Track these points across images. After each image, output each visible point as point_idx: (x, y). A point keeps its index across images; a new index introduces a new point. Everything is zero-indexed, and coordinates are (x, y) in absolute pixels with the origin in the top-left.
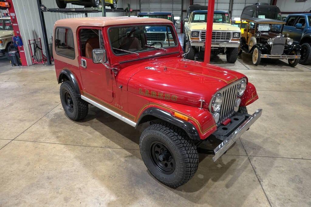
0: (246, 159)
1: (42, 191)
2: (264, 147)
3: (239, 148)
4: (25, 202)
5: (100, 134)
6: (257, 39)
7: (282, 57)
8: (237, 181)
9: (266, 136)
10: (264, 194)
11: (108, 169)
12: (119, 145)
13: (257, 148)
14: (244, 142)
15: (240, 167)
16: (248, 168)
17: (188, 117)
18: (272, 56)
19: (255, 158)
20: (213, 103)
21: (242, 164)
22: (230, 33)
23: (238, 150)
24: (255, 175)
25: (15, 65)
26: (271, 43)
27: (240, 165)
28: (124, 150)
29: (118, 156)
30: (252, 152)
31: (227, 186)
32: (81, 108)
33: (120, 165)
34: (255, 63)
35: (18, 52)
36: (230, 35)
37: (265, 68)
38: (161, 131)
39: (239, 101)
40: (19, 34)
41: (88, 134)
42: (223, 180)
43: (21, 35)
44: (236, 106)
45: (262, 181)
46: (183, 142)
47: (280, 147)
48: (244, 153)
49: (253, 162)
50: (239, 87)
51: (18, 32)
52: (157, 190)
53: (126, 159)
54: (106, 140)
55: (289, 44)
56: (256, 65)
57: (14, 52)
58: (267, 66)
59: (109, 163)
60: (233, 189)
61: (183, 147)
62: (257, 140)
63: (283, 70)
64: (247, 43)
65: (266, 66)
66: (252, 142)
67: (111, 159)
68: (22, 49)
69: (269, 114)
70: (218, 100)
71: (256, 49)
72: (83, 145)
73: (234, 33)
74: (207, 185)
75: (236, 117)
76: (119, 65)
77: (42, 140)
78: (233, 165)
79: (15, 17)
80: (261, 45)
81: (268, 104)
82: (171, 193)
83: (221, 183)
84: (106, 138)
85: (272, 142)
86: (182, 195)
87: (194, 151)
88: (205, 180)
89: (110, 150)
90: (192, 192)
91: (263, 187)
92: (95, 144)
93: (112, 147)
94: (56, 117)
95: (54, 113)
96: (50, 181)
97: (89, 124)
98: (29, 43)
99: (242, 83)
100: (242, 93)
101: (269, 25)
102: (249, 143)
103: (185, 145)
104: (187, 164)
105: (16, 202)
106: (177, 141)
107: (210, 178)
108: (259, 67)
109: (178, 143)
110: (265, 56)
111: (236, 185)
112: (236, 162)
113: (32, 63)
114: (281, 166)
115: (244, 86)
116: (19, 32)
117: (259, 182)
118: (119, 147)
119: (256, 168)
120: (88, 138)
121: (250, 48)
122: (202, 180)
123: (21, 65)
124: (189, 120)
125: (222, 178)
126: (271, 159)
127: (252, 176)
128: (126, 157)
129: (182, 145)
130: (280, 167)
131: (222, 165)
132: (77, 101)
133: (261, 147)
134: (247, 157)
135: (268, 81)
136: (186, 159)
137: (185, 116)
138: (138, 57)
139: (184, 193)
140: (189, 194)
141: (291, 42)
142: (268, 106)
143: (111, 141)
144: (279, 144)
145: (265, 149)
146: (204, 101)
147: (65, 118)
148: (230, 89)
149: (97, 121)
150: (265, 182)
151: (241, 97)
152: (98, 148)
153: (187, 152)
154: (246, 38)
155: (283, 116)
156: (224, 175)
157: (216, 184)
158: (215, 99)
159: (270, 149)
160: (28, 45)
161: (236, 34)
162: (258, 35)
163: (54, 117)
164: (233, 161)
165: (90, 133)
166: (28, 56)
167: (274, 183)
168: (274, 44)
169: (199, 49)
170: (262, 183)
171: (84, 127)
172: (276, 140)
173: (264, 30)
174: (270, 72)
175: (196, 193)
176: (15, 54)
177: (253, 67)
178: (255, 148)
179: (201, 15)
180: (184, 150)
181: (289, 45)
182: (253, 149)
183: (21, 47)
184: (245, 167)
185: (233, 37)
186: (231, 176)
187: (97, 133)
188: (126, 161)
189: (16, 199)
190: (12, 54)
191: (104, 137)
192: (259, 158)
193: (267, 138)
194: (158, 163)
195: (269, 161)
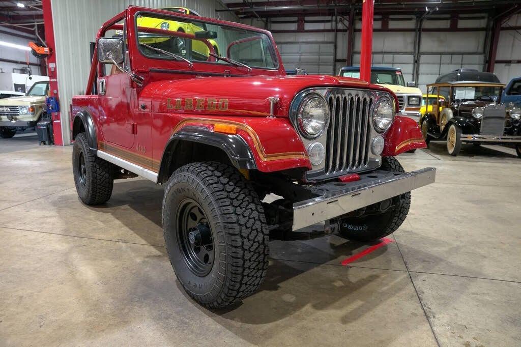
0: (405, 275)
2: (450, 260)
3: (392, 258)
5: (122, 224)
6: (455, 114)
7: (502, 139)
8: (372, 313)
9: (457, 243)
10: (434, 341)
12: (146, 240)
13: (430, 261)
14: (406, 250)
15: (385, 288)
16: (403, 292)
17: (236, 126)
18: (483, 138)
19: (424, 276)
21: (392, 284)
22: (402, 97)
23: (389, 261)
24: (419, 305)
25: (45, 144)
26: (479, 116)
27: (387, 284)
29: (133, 254)
30: (419, 267)
31: (345, 320)
33: (127, 268)
34: (451, 151)
35: (52, 123)
36: (402, 101)
40: (57, 94)
41: (100, 223)
42: (340, 308)
43: (59, 96)
44: (373, 151)
45: (434, 317)
48: (403, 267)
49: (418, 283)
51: (55, 92)
53: (147, 259)
54: (128, 232)
55: (514, 116)
56: (454, 155)
57: (46, 123)
59: (109, 263)
60: (354, 326)
62: (435, 249)
64: (438, 123)
68: (58, 118)
71: (453, 126)
72: (80, 235)
73: (409, 97)
74: (297, 313)
75: (374, 175)
78: (373, 284)
79: (55, 69)
80: (462, 119)
81: (468, 201)
83: (333, 313)
84: (128, 230)
85: (468, 253)
86: (230, 327)
88: (298, 306)
89: (123, 245)
90: (257, 324)
91: (435, 329)
93: (131, 242)
98: (70, 110)
101: (474, 89)
102: (417, 252)
104: (233, 238)
107: (308, 303)
108: (458, 158)
109: (217, 189)
110: (471, 137)
111: (368, 318)
112: (379, 280)
113: (71, 142)
114: (485, 292)
116: (57, 91)
117: (425, 318)
119: (423, 292)
120: (95, 227)
121: (442, 127)
122: (289, 304)
123: (54, 144)
124: (237, 131)
125: (337, 304)
126: (464, 280)
127: (412, 306)
128: (148, 257)
130: (484, 294)
131: (344, 283)
133: (442, 260)
134: (407, 273)
135: (474, 174)
137: (230, 125)
138: (191, 68)
139: (237, 324)
140: (247, 326)
141: (517, 113)
142: (470, 204)
143: (134, 234)
144: (485, 257)
145: (450, 263)
150: (441, 321)
151: (384, 135)
152: (103, 241)
156: (344, 300)
157: (320, 313)
159: (463, 264)
160: (69, 113)
161: (414, 99)
162: (456, 106)
164: (372, 278)
165: (104, 222)
166: (65, 130)
167: (464, 323)
168: (486, 118)
170: (432, 319)
171: (101, 213)
172: (477, 250)
173: (466, 98)
175: (266, 327)
176: (47, 126)
178: (427, 260)
181: (513, 119)
182: (424, 261)
183: (56, 114)
184: (398, 289)
185: (409, 104)
186: (359, 303)
188: (144, 262)
190: (43, 125)
191: (125, 228)
192: (436, 276)
193: (458, 246)
194: (190, 252)
195: (457, 282)
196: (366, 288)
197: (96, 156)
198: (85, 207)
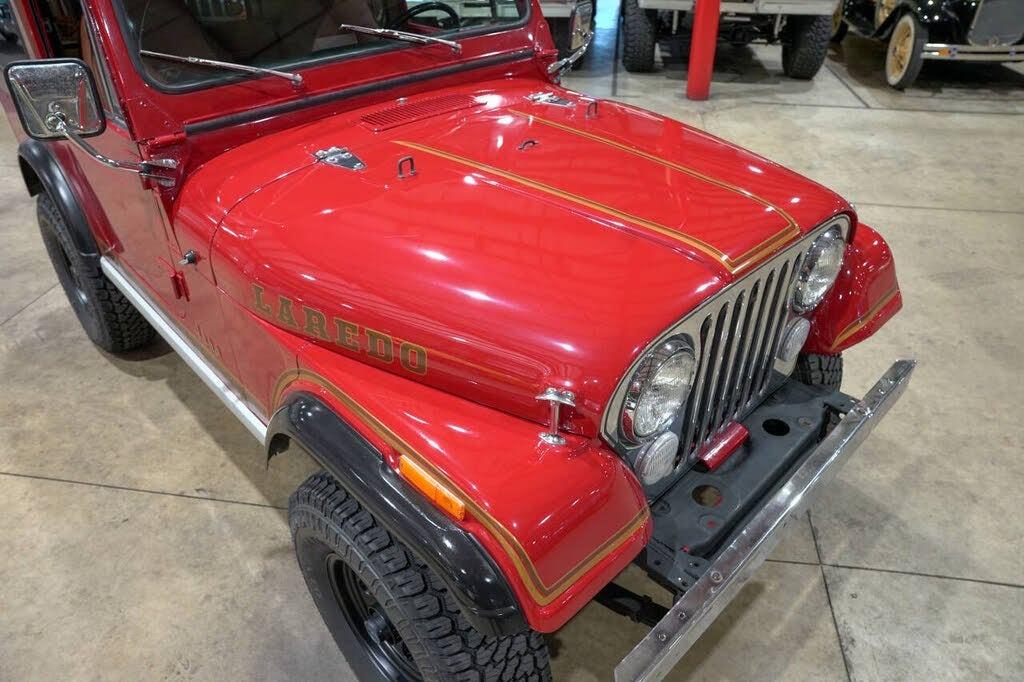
0: (814, 581)
2: (903, 516)
5: (196, 424)
7: (1018, 53)
9: (917, 449)
11: (176, 621)
12: (259, 485)
13: (867, 519)
15: (777, 631)
16: (811, 644)
18: (973, 51)
19: (854, 581)
21: (789, 615)
27: (779, 618)
28: (272, 513)
29: (238, 547)
30: (843, 545)
33: (233, 602)
34: (894, 78)
37: (934, 101)
41: (148, 425)
47: (977, 521)
48: (807, 550)
49: (842, 605)
53: (271, 563)
54: (214, 454)
56: (899, 88)
58: (945, 90)
62: (874, 473)
63: (1010, 110)
65: (941, 92)
66: (849, 481)
67: (201, 561)
69: (937, 328)
70: (664, 378)
71: (908, 20)
72: (110, 480)
75: (779, 411)
76: (181, 142)
78: (751, 615)
80: (930, 2)
84: (214, 446)
85: (939, 483)
92: (159, 479)
93: (227, 497)
94: (41, 333)
95: (42, 312)
97: (163, 368)
99: (828, 243)
100: (816, 291)
108: (911, 97)
110: (945, 50)
112: (762, 601)
114: (978, 632)
115: (830, 260)
118: (255, 496)
119: (853, 641)
120: (138, 441)
121: (882, 15)
124: (468, 517)
126: (933, 587)
128: (271, 554)
130: (975, 637)
133: (887, 517)
134: (820, 574)
135: (944, 163)
137: (450, 494)
143: (229, 464)
144: (974, 499)
145: (904, 525)
146: (568, 402)
147: (79, 338)
148: (747, 296)
151: (811, 315)
152: (165, 499)
155: (1001, 338)
158: (648, 372)
159: (931, 530)
163: (37, 330)
165: (156, 418)
169: (671, 22)
171: (143, 382)
172: (959, 472)
174: (957, 118)
177: (884, 97)
178: (859, 517)
182: (853, 523)
184: (804, 633)
187: (186, 416)
188: (266, 575)
191: (207, 441)
192: (876, 579)
193: (920, 460)
195: (920, 597)
197: (100, 270)
198: (104, 360)
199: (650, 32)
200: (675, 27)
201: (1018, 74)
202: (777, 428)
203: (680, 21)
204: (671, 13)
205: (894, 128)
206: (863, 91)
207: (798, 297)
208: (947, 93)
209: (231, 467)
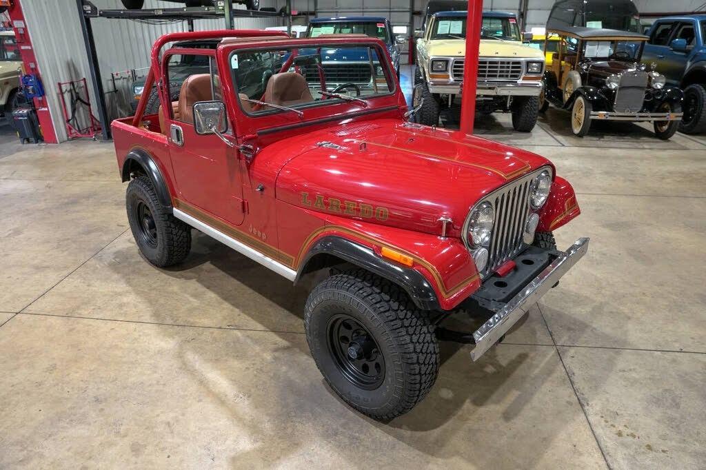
0: (552, 352)
1: (81, 431)
2: (594, 326)
3: (536, 327)
4: (41, 456)
5: (219, 298)
6: (583, 77)
7: (640, 117)
8: (529, 406)
9: (599, 299)
10: (590, 433)
11: (233, 378)
12: (261, 323)
13: (577, 327)
14: (548, 313)
15: (537, 371)
16: (555, 375)
17: (412, 259)
18: (617, 115)
19: (572, 351)
20: (471, 225)
21: (542, 365)
22: (519, 63)
23: (534, 332)
24: (572, 391)
25: (29, 141)
26: (614, 86)
27: (537, 366)
28: (272, 334)
29: (257, 348)
30: (565, 338)
31: (507, 416)
32: (175, 238)
33: (261, 370)
34: (577, 130)
35: (35, 111)
36: (519, 67)
37: (600, 142)
38: (351, 291)
39: (534, 220)
40: (35, 69)
41: (191, 299)
42: (498, 402)
43: (40, 72)
44: (527, 231)
45: (588, 404)
46: (401, 315)
47: (630, 326)
48: (548, 340)
49: (567, 361)
50: (535, 188)
51: (32, 66)
52: (343, 426)
53: (277, 354)
54: (232, 311)
55: (656, 86)
56: (580, 135)
57: (25, 111)
58: (605, 137)
59: (236, 364)
60: (519, 423)
61: (401, 327)
62: (579, 309)
63: (641, 147)
64: (560, 85)
65: (603, 137)
66: (566, 313)
67: (240, 355)
68: (44, 104)
69: (606, 249)
70: (483, 219)
71: (580, 98)
72: (179, 322)
73: (528, 63)
74: (460, 413)
75: (528, 257)
76: (255, 138)
77: (84, 313)
78: (524, 366)
79: (25, 29)
80: (591, 90)
81: (604, 226)
82: (378, 433)
83: (492, 409)
84: (231, 307)
85: (611, 312)
86: (401, 438)
87: (428, 337)
88: (457, 403)
89: (238, 333)
90: (426, 430)
91: (590, 418)
92: (206, 322)
93: (245, 328)
94: (118, 260)
95: (114, 250)
96: (101, 406)
97: (190, 274)
98: (58, 91)
99: (543, 178)
100: (541, 200)
101: (610, 42)
102: (560, 315)
103: (407, 323)
105: (21, 456)
106: (387, 314)
107: (466, 398)
108: (586, 140)
109: (391, 318)
110: (602, 115)
111: (528, 412)
112: (528, 360)
113: (68, 136)
114: (632, 368)
115: (545, 185)
116: (36, 65)
117: (579, 406)
118: (260, 327)
119: (574, 374)
120: (188, 306)
121: (567, 97)
122: (447, 401)
123: (42, 141)
124: (414, 264)
125: (494, 397)
126: (611, 353)
127: (565, 393)
128: (276, 350)
129: (399, 323)
130: (630, 370)
131: (495, 368)
132: (164, 223)
133: (587, 326)
134: (555, 349)
135: (607, 173)
136: (408, 356)
137: (405, 256)
138: (301, 119)
139: (407, 433)
140: (419, 434)
141: (662, 82)
142: (607, 231)
143: (242, 314)
144: (629, 318)
145: (595, 329)
146: (449, 220)
147: (140, 262)
148: (512, 192)
149: (212, 266)
150: (595, 406)
151: (540, 211)
152: (211, 330)
153: (411, 339)
154: (557, 74)
155: (640, 252)
156: (501, 390)
157: (482, 410)
158: (476, 216)
159: (608, 330)
160: (58, 94)
161: (534, 64)
162: (585, 67)
163: (114, 259)
164: (522, 357)
165: (195, 296)
166: (57, 121)
167: (614, 409)
168: (622, 88)
169: (448, 101)
170: (586, 408)
171: (183, 280)
172: (621, 308)
173: (599, 56)
174: (612, 150)
175: (435, 433)
176: (28, 115)
177: (573, 140)
178: (573, 327)
179: (453, 22)
180: (404, 333)
181: (655, 90)
182: (569, 329)
183: (40, 98)
184: (549, 372)
185: (528, 72)
186: (514, 395)
187: (211, 295)
188: (275, 358)
189: (22, 450)
190: (22, 115)
191: (226, 305)
192: (583, 351)
193: (601, 303)
194: (347, 364)
195: (604, 356)
196: (519, 372)
197: (171, 215)
199: (436, 107)
200: (450, 104)
201: (641, 128)
202: (529, 262)
203: (452, 101)
204: (448, 96)
205: (580, 156)
206: (560, 138)
207: (532, 202)
208: (606, 138)
209: (243, 316)
